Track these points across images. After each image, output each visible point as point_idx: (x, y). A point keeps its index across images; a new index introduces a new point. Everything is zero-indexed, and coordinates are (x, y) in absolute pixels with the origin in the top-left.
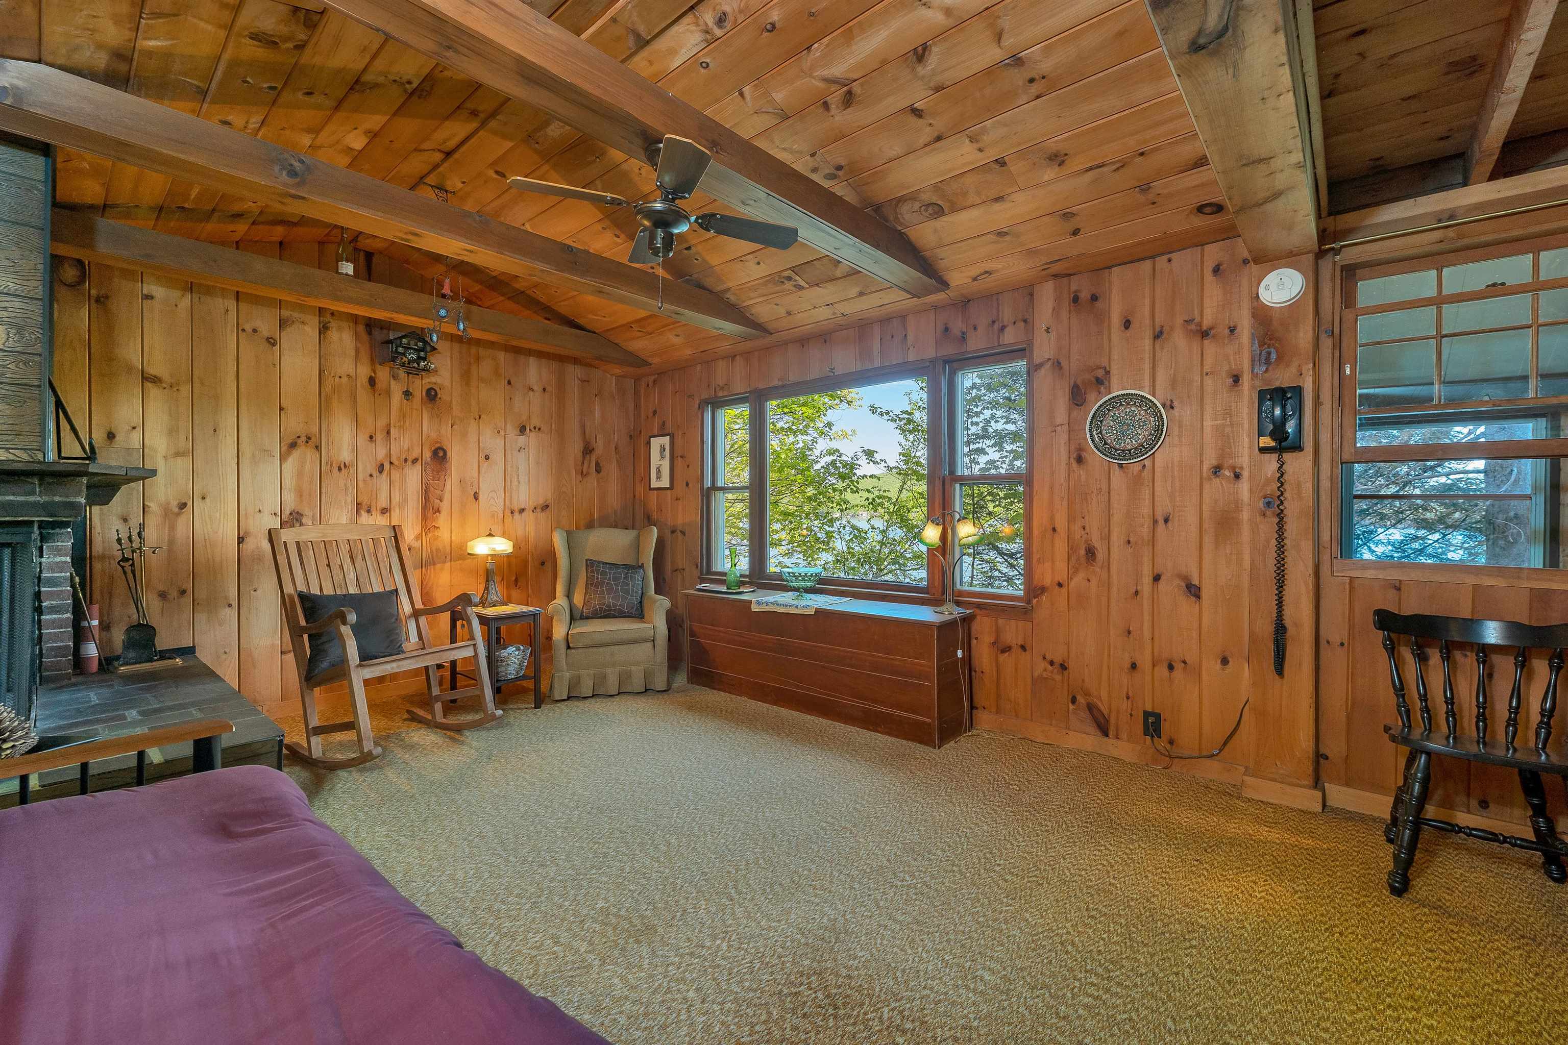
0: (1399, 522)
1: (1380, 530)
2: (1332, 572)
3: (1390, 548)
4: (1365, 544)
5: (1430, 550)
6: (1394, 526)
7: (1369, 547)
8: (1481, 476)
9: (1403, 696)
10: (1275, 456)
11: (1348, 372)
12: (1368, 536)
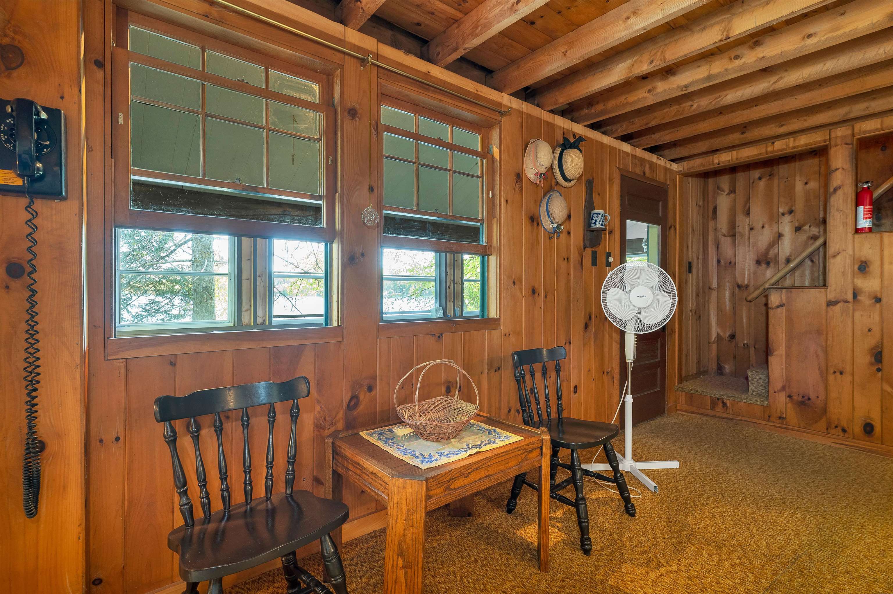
0: (146, 292)
1: (134, 298)
2: (106, 355)
3: (141, 309)
4: (125, 308)
5: (163, 309)
6: (142, 295)
7: (127, 310)
8: (189, 264)
9: (185, 492)
10: (24, 201)
11: (121, 122)
12: (127, 302)
